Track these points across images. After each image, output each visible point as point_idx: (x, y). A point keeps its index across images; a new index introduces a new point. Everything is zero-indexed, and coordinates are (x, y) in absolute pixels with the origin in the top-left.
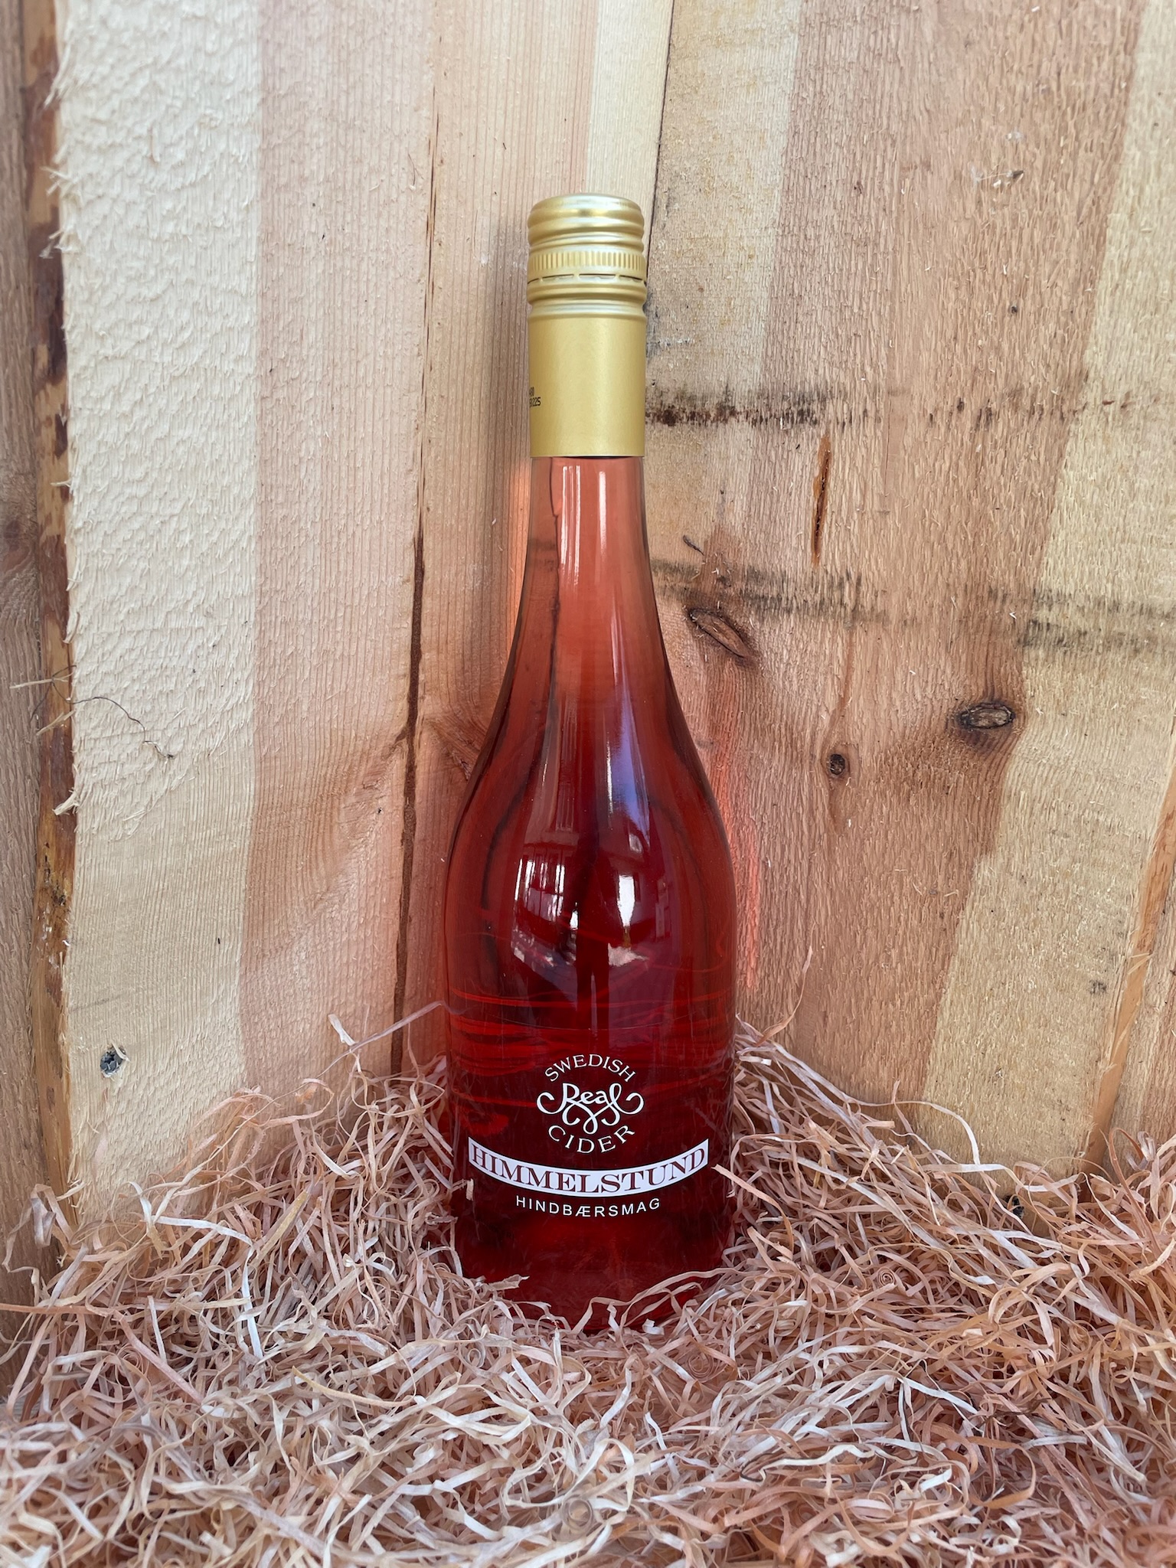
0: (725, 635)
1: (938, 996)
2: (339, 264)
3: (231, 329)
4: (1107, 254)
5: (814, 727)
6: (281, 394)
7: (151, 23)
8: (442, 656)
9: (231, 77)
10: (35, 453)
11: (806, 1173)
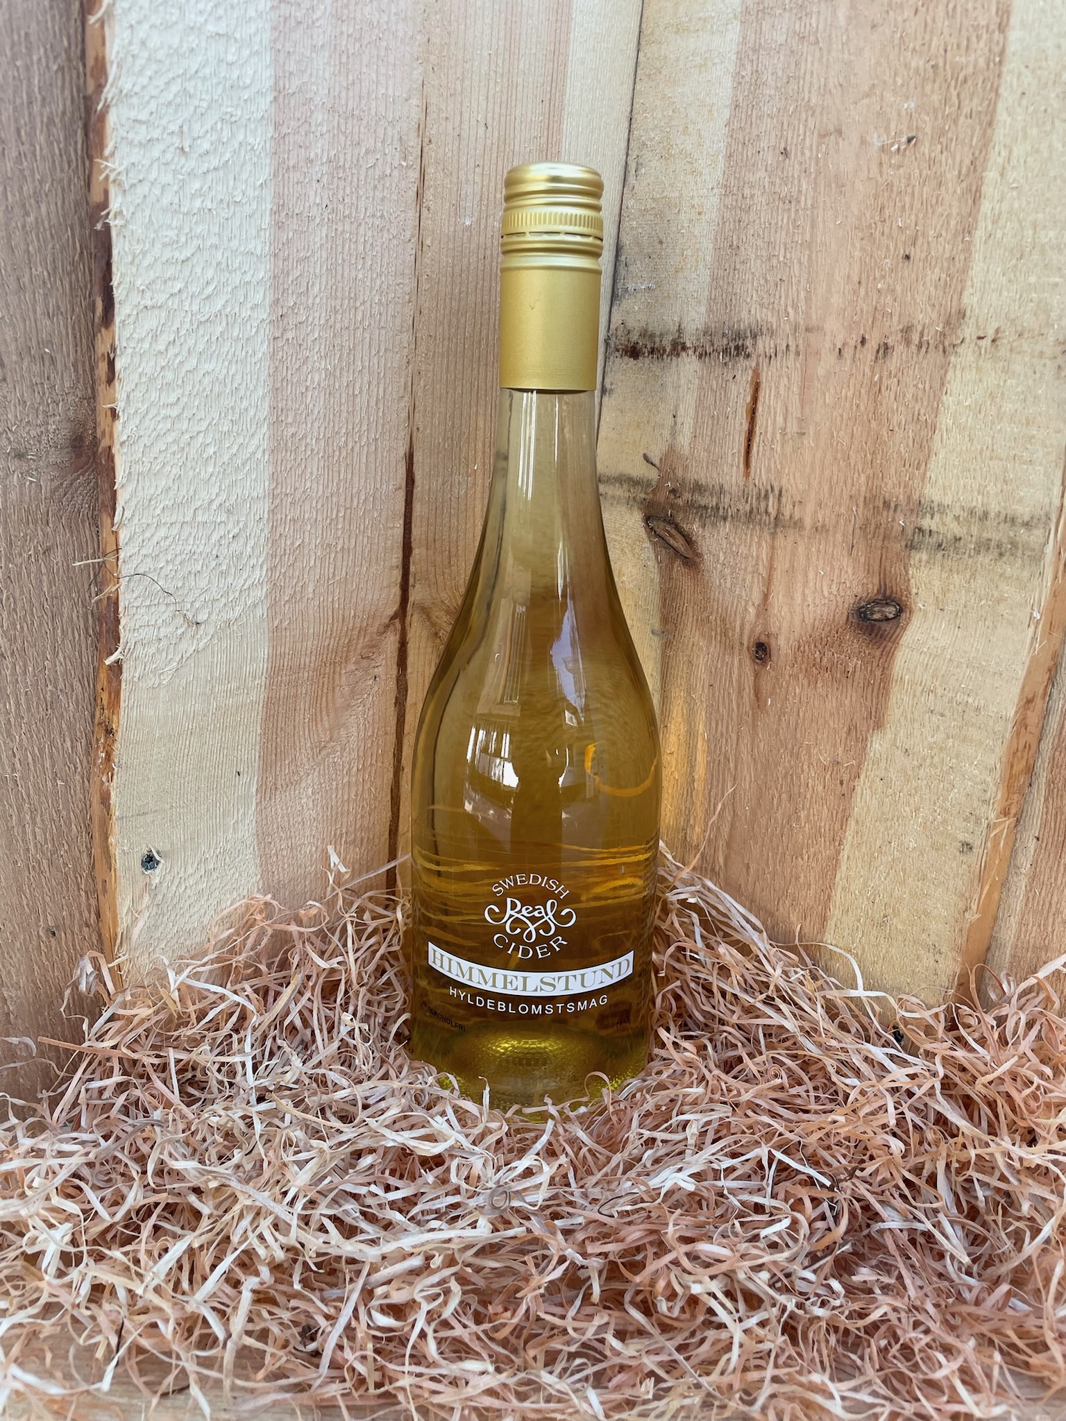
0: (674, 539)
1: (838, 852)
2: (340, 229)
3: (248, 283)
4: (983, 209)
5: (743, 619)
6: (290, 335)
7: (181, 41)
8: (431, 552)
9: (248, 81)
10: (94, 382)
11: (723, 994)
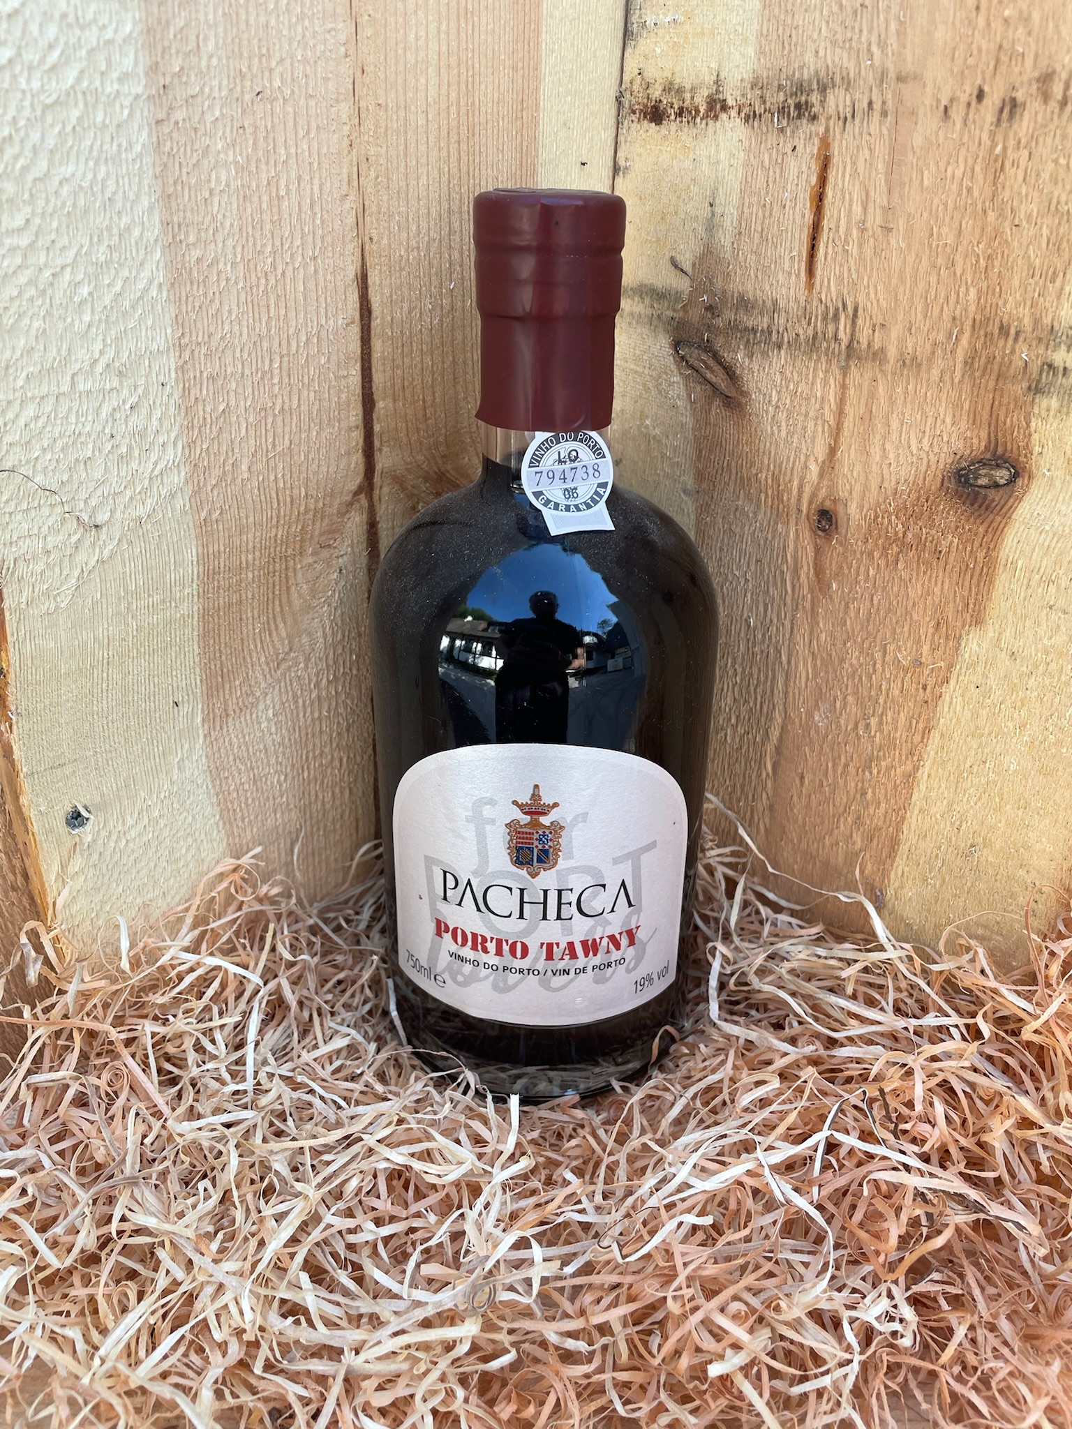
0: (712, 372)
1: (916, 769)
5: (802, 479)
6: (179, 115)
8: (400, 404)
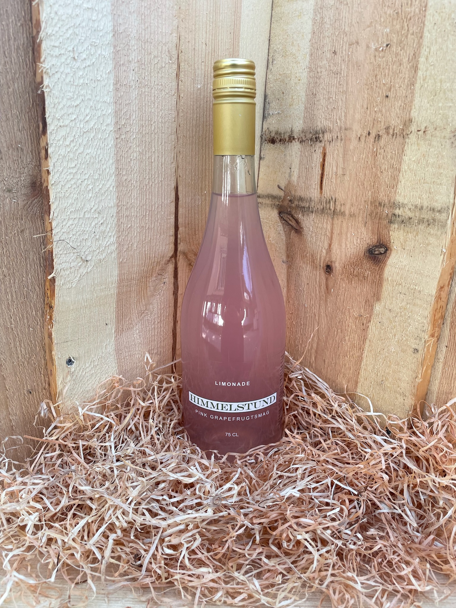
0: (291, 221)
1: (362, 354)
2: (143, 91)
3: (104, 115)
5: (321, 255)
6: (123, 137)
8: (187, 229)
9: (102, 28)
10: (40, 159)
11: (315, 414)
